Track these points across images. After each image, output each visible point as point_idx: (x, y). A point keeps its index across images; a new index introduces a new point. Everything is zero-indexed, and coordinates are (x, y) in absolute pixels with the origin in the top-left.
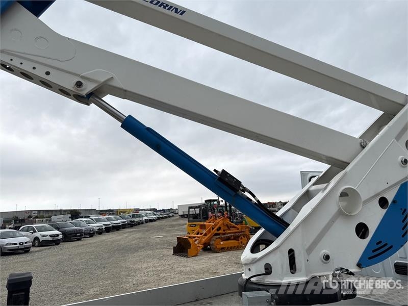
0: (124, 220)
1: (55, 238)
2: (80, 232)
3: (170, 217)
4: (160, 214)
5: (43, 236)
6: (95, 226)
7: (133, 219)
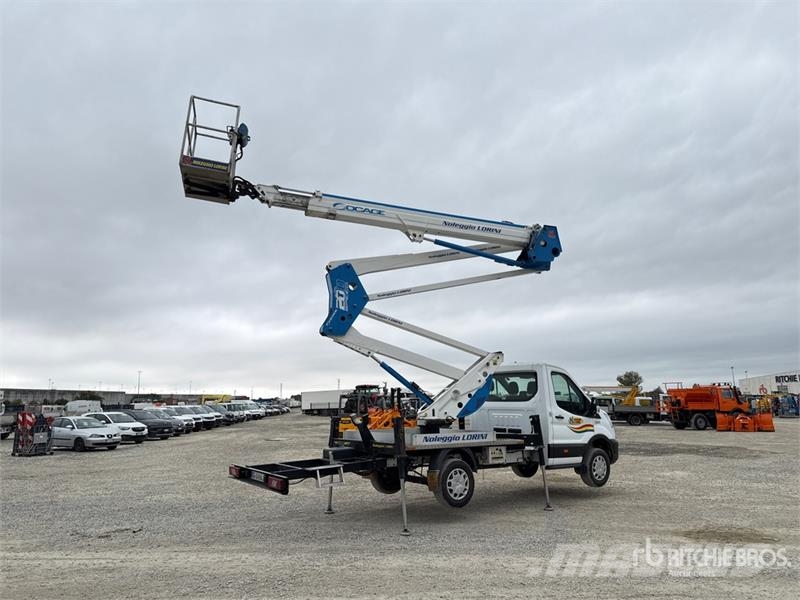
0: (218, 414)
1: (139, 433)
2: (169, 426)
3: (283, 412)
4: (268, 408)
5: (123, 429)
6: (184, 419)
7: (231, 413)
